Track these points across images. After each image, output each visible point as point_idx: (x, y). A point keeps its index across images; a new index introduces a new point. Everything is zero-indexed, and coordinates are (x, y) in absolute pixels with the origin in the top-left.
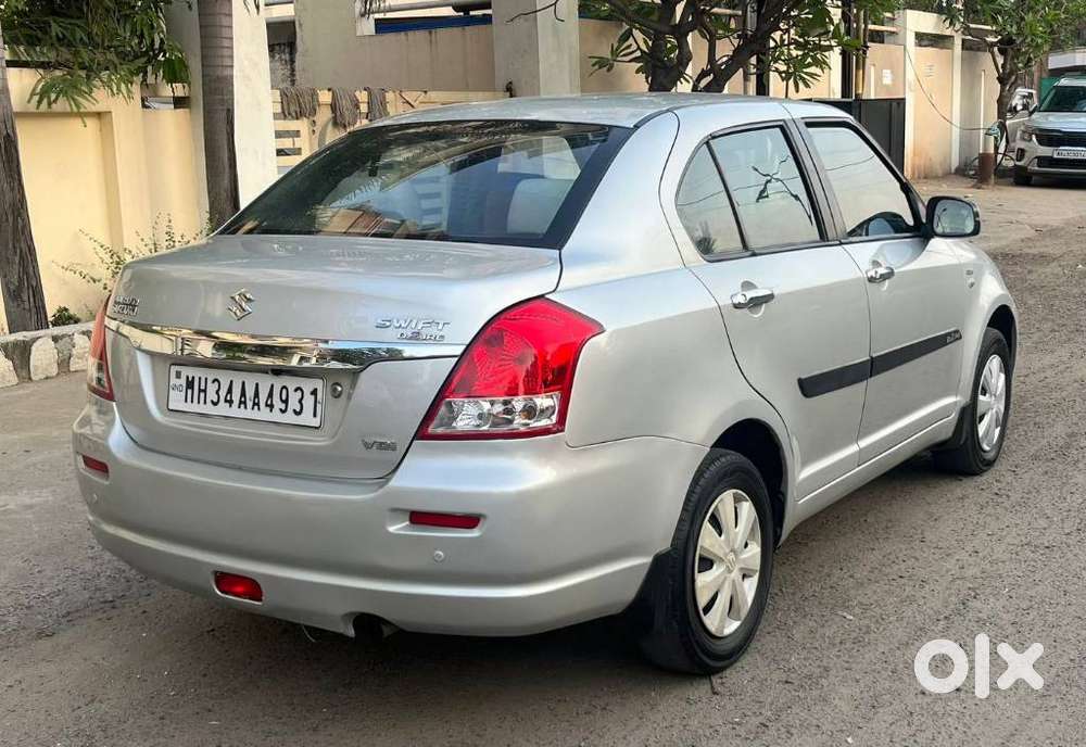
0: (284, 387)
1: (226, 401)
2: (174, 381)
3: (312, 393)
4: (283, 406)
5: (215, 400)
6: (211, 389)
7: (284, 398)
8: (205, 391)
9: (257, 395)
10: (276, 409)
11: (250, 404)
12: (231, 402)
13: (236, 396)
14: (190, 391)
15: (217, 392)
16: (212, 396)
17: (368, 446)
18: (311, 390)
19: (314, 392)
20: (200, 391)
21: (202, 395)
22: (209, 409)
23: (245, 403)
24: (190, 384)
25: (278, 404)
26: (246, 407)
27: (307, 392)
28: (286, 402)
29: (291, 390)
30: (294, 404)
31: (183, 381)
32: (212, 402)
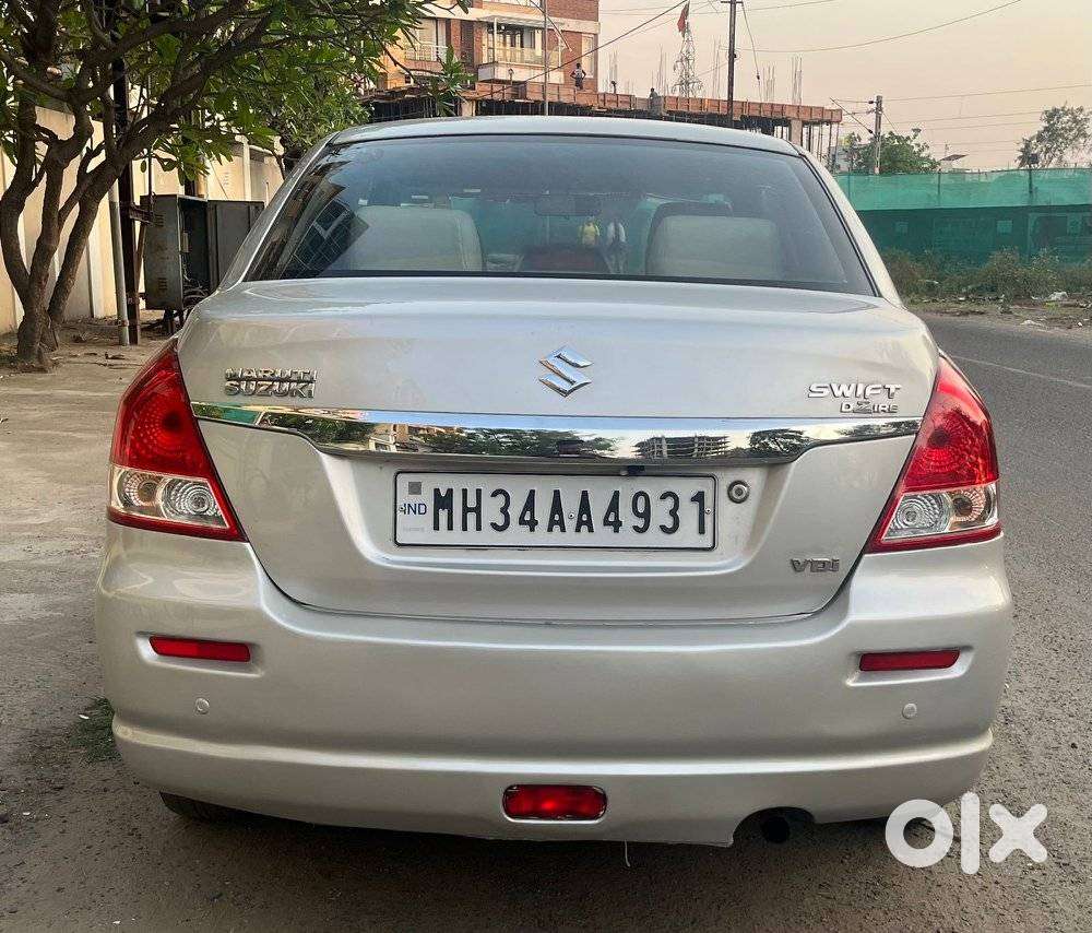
0: (642, 493)
1: (522, 521)
2: (405, 498)
3: (693, 499)
4: (640, 523)
5: (500, 523)
6: (491, 505)
7: (641, 509)
8: (477, 510)
9: (584, 509)
10: (626, 527)
11: (570, 524)
12: (532, 524)
13: (542, 512)
14: (443, 514)
15: (504, 511)
16: (492, 516)
17: (796, 566)
18: (693, 494)
20: (466, 510)
21: (472, 517)
23: (561, 522)
24: (443, 501)
25: (630, 520)
26: (563, 530)
27: (685, 498)
28: (645, 515)
29: (654, 496)
30: (660, 517)
31: (427, 498)
32: (494, 526)
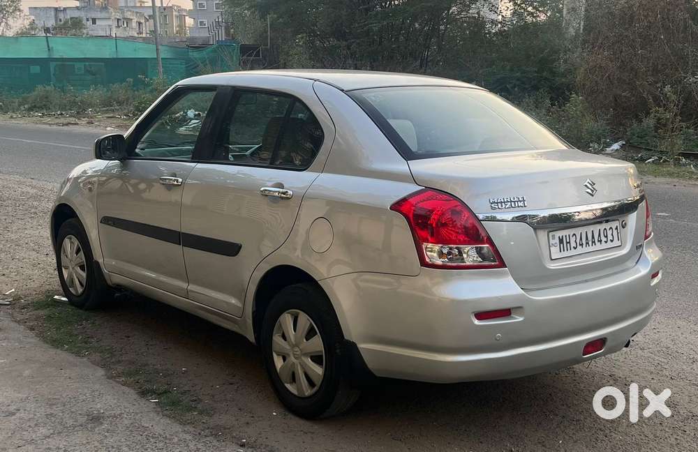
0: (605, 229)
1: (580, 245)
2: (552, 242)
4: (606, 240)
6: (573, 240)
7: (605, 235)
8: (569, 242)
9: (593, 237)
10: (603, 242)
11: (590, 243)
12: (582, 245)
13: (584, 241)
14: (562, 245)
15: (576, 242)
16: (573, 244)
17: (637, 248)
19: (617, 228)
20: (567, 243)
21: (568, 245)
22: (573, 252)
23: (588, 243)
24: (561, 241)
25: (604, 239)
26: (589, 246)
27: (614, 228)
28: (606, 237)
29: (608, 230)
30: (610, 237)
31: (557, 240)
32: (574, 247)
